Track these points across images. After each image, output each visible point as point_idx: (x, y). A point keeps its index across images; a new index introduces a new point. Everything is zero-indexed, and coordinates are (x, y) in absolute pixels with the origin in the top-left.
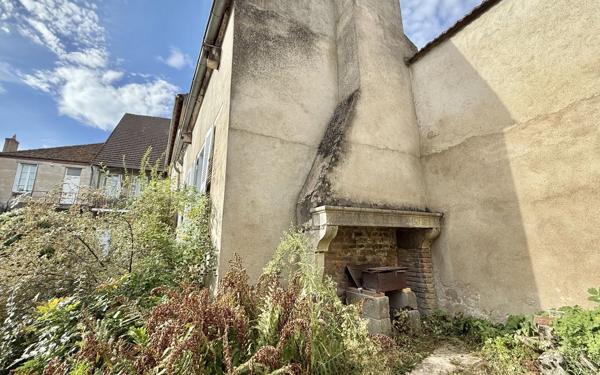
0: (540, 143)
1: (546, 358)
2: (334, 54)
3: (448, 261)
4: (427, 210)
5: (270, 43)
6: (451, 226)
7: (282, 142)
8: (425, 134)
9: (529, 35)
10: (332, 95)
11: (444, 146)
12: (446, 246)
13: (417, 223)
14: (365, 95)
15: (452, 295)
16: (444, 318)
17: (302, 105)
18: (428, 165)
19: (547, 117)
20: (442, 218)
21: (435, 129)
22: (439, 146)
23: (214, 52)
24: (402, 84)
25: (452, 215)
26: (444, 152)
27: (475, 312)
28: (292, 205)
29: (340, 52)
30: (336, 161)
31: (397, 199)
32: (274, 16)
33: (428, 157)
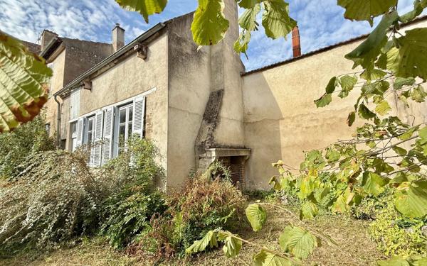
0: (287, 126)
1: (283, 198)
2: (210, 64)
3: (251, 169)
4: (245, 148)
5: (184, 58)
6: (254, 155)
7: (189, 113)
8: (246, 112)
9: (289, 84)
10: (208, 87)
11: (255, 120)
12: (251, 163)
13: (243, 154)
14: (226, 93)
15: (252, 182)
16: (249, 192)
17: (197, 94)
18: (247, 127)
19: (290, 118)
20: (251, 152)
21: (251, 111)
22: (252, 119)
23: (144, 50)
24: (239, 86)
25: (255, 150)
26: (254, 123)
27: (260, 189)
28: (193, 146)
29: (212, 63)
30: (215, 126)
31: (235, 143)
32: (185, 41)
33: (247, 123)
